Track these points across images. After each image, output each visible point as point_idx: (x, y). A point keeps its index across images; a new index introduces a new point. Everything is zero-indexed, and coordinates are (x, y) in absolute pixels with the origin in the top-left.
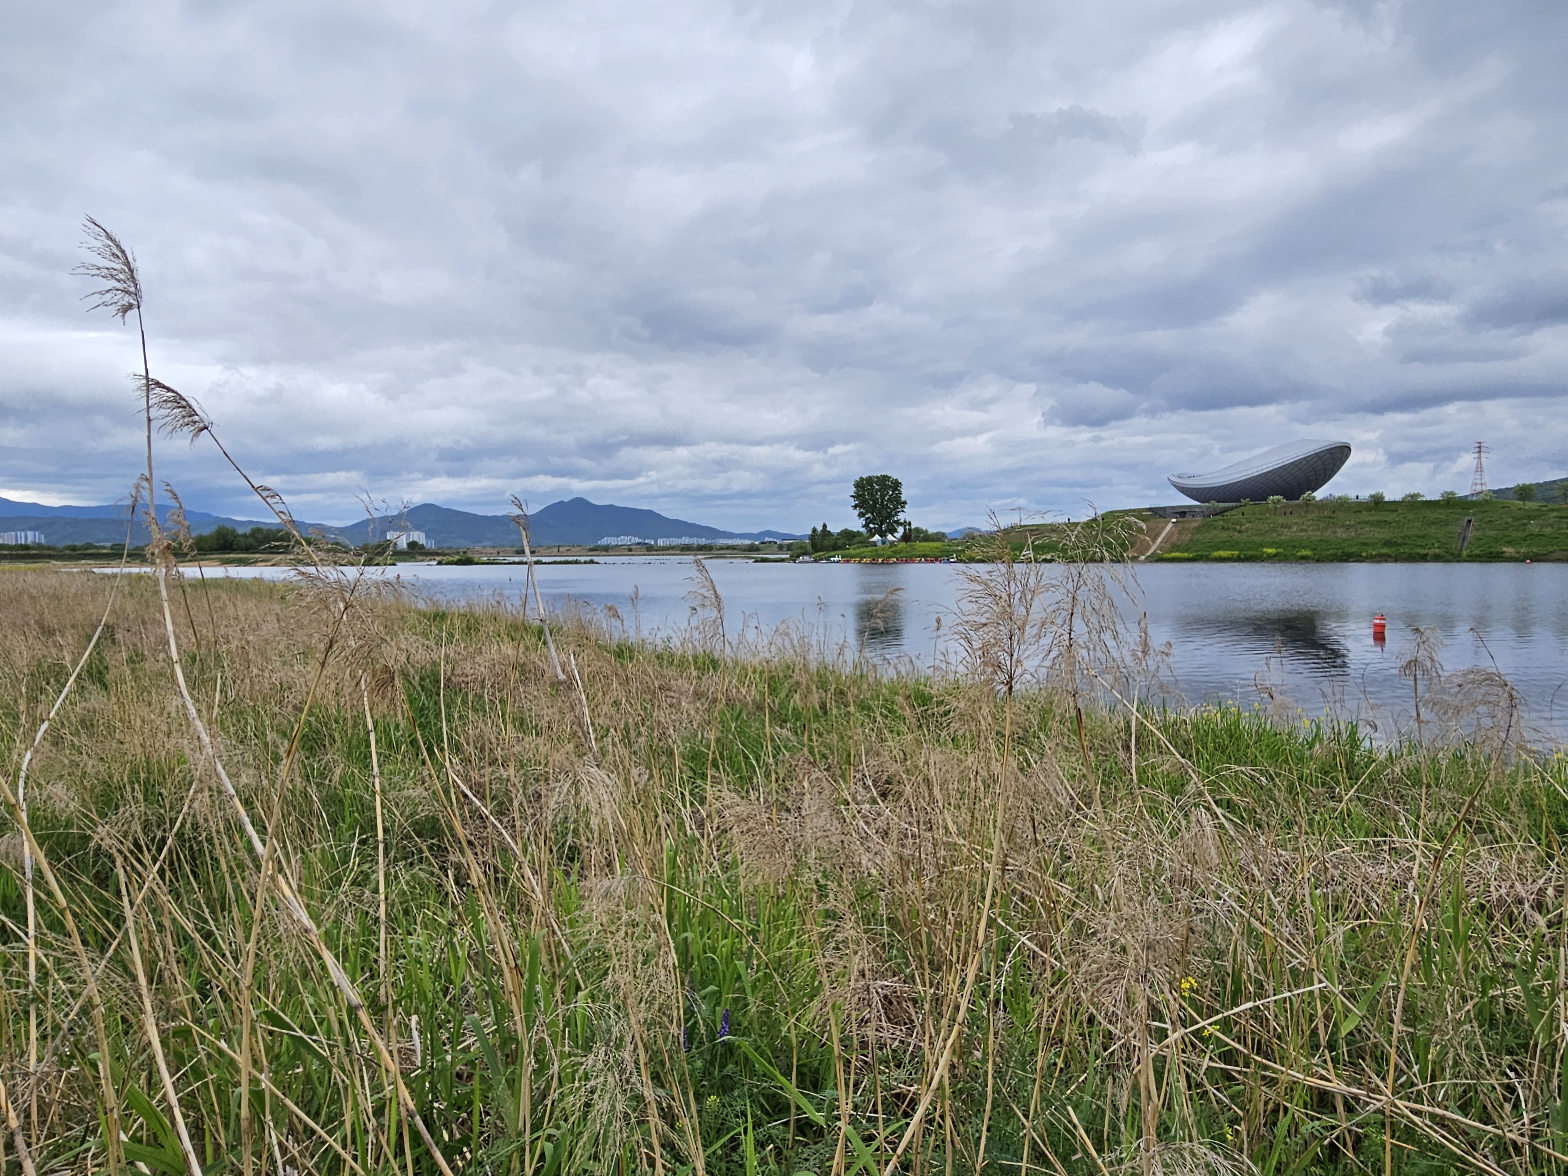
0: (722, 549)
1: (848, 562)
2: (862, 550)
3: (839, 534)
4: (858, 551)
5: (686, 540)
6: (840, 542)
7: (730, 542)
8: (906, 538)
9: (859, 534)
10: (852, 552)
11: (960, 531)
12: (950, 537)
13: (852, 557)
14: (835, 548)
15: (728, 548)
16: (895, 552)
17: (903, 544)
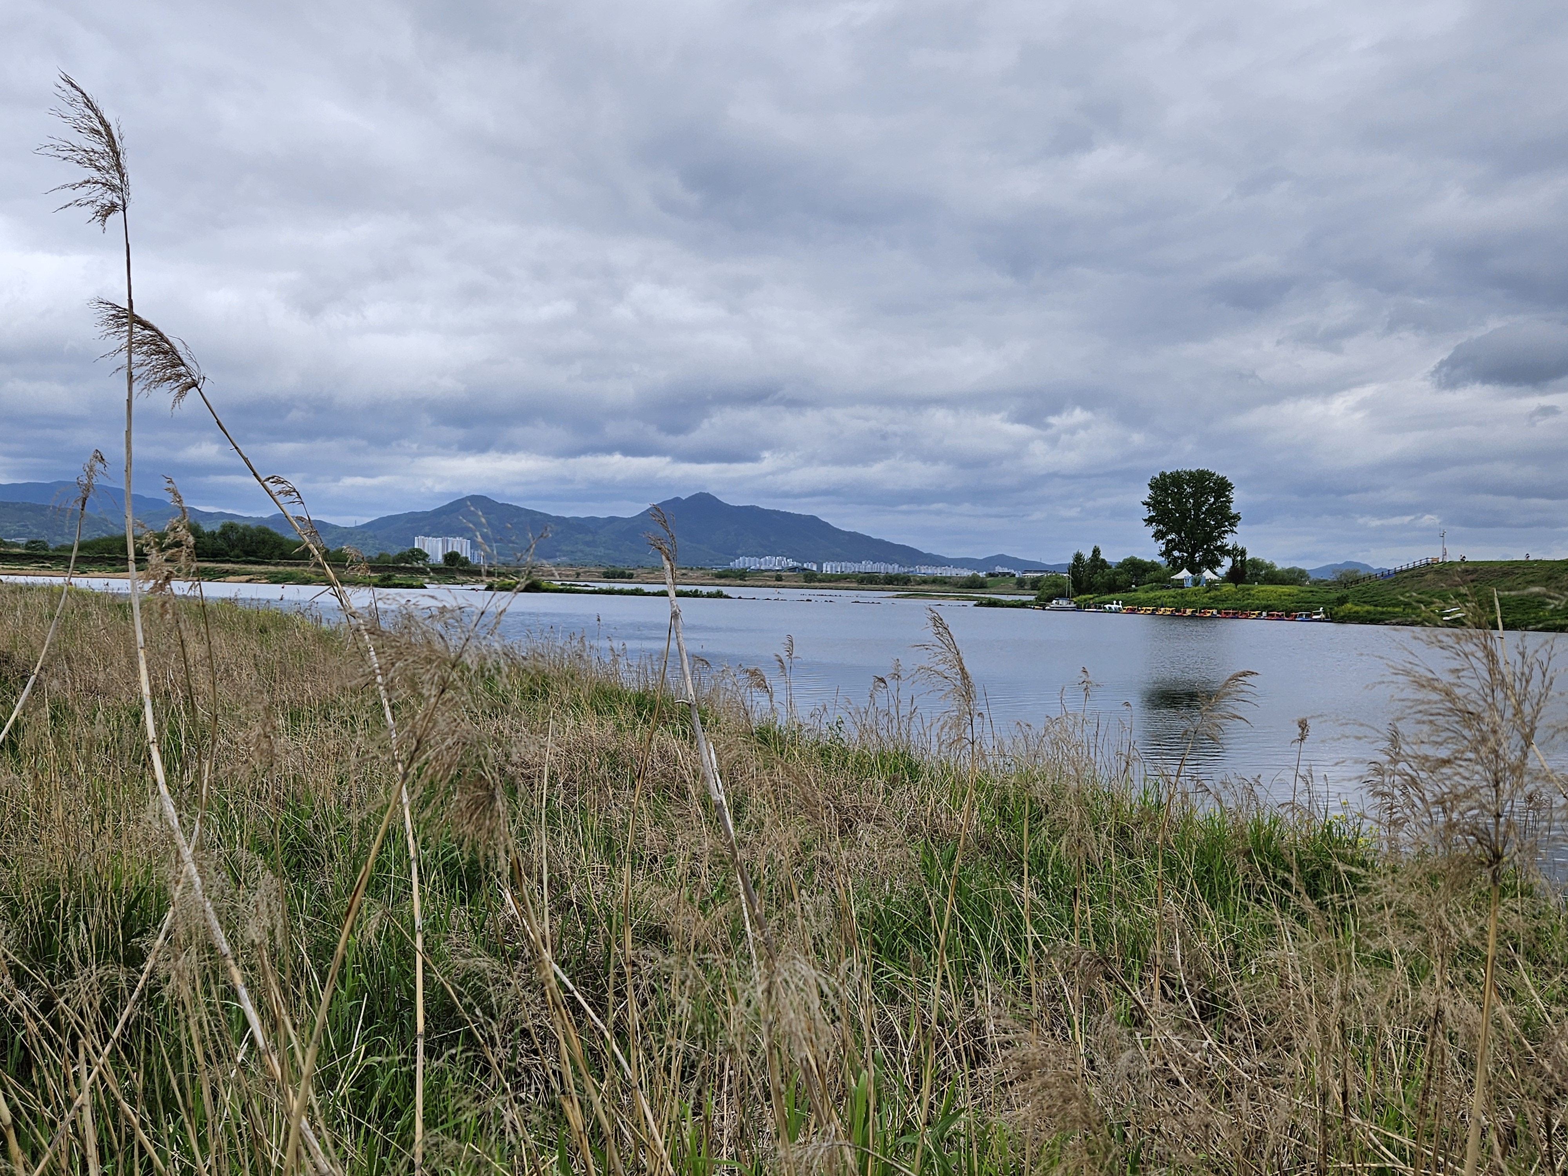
0: (925, 582)
1: (1133, 611)
2: (1158, 593)
3: (1121, 565)
4: (1152, 595)
5: (867, 567)
6: (1121, 579)
7: (939, 572)
8: (1236, 576)
9: (1154, 566)
10: (1141, 595)
11: (1333, 568)
12: (1313, 577)
13: (1141, 604)
14: (1112, 588)
15: (935, 581)
16: (1215, 599)
17: (1230, 587)
